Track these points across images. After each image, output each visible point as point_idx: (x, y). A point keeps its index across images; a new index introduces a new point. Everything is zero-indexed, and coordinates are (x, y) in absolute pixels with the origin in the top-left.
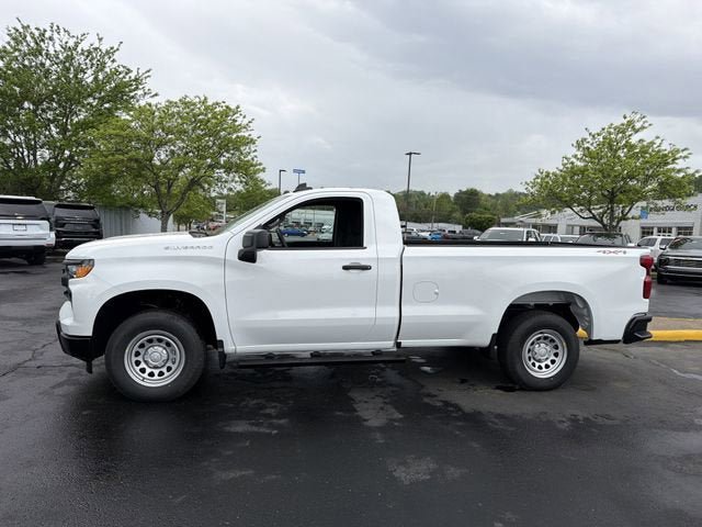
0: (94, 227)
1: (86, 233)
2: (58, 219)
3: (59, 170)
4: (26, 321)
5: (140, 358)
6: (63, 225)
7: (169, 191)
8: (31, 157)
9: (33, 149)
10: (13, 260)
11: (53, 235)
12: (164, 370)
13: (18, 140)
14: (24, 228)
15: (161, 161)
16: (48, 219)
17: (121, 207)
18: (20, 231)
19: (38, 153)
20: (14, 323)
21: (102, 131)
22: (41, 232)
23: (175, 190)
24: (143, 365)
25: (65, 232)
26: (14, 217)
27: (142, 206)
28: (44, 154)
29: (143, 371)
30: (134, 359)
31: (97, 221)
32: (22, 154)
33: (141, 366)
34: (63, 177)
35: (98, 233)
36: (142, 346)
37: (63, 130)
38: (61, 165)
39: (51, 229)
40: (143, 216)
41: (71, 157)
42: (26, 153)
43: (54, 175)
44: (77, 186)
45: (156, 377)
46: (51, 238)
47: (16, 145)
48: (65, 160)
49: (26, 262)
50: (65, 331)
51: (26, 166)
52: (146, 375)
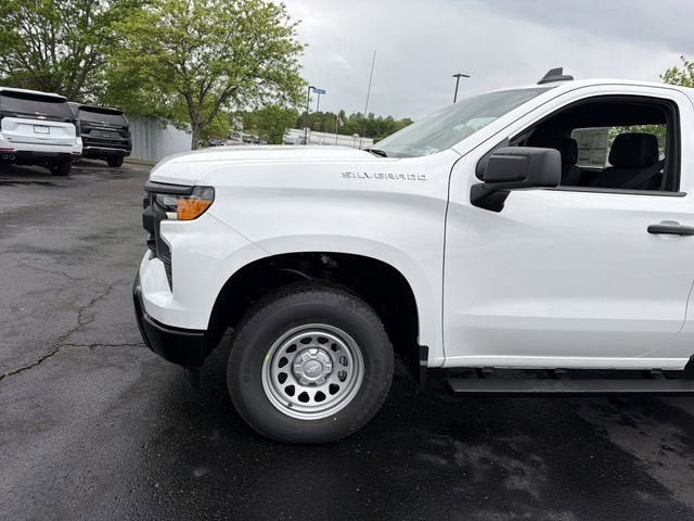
0: (122, 135)
1: (114, 142)
2: (83, 123)
3: (80, 69)
4: (61, 255)
5: (286, 369)
6: (88, 131)
7: (201, 102)
8: (49, 52)
9: (51, 43)
10: (34, 168)
11: (80, 141)
12: (325, 389)
13: (34, 32)
14: (46, 130)
15: (191, 64)
16: (74, 122)
17: (147, 116)
18: (42, 134)
19: (56, 49)
20: (45, 257)
21: (129, 24)
22: (67, 137)
23: (208, 99)
24: (290, 381)
25: (90, 139)
26: (35, 116)
27: (170, 117)
28: (63, 51)
29: (290, 391)
30: (277, 371)
31: (126, 129)
32: (39, 48)
33: (287, 383)
34: (83, 77)
35: (127, 143)
36: (292, 349)
37: (83, 24)
38: (82, 64)
39: (77, 135)
40: (171, 128)
41: (93, 55)
42: (42, 48)
43: (74, 74)
44: (98, 89)
45: (312, 402)
46: (76, 145)
47: (32, 37)
48: (86, 57)
49: (48, 172)
50: (150, 312)
51: (43, 62)
52: (295, 399)
